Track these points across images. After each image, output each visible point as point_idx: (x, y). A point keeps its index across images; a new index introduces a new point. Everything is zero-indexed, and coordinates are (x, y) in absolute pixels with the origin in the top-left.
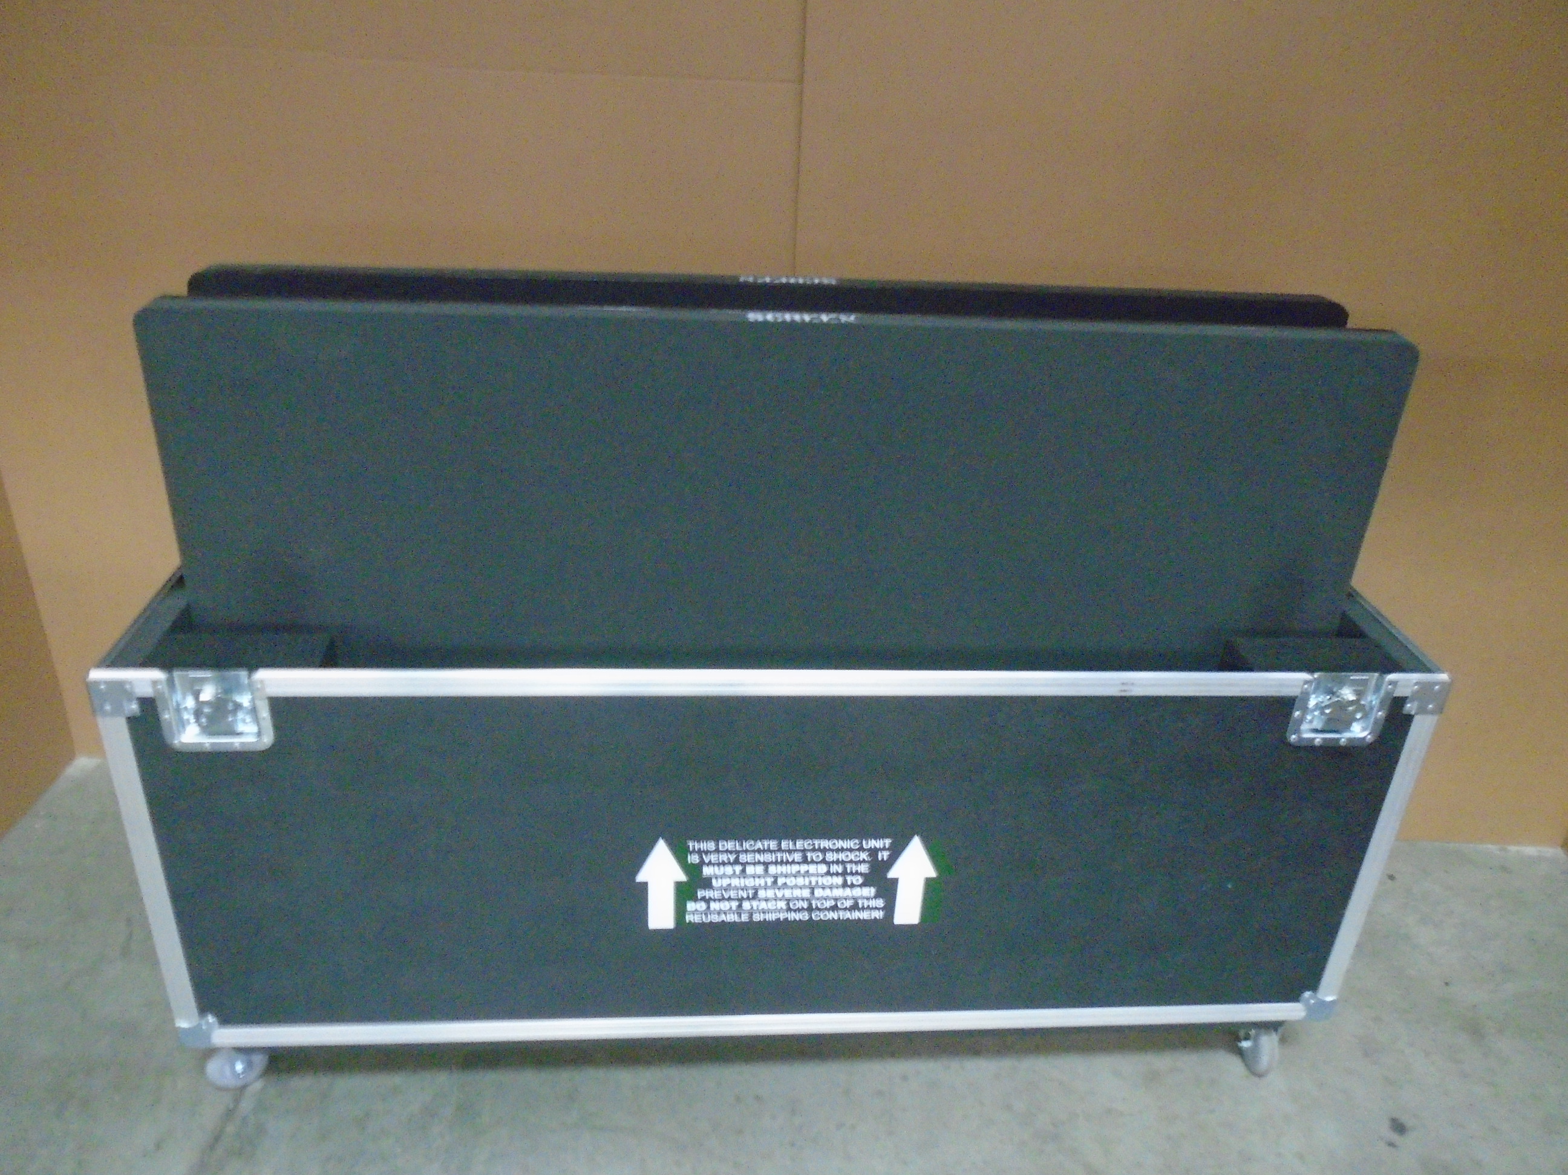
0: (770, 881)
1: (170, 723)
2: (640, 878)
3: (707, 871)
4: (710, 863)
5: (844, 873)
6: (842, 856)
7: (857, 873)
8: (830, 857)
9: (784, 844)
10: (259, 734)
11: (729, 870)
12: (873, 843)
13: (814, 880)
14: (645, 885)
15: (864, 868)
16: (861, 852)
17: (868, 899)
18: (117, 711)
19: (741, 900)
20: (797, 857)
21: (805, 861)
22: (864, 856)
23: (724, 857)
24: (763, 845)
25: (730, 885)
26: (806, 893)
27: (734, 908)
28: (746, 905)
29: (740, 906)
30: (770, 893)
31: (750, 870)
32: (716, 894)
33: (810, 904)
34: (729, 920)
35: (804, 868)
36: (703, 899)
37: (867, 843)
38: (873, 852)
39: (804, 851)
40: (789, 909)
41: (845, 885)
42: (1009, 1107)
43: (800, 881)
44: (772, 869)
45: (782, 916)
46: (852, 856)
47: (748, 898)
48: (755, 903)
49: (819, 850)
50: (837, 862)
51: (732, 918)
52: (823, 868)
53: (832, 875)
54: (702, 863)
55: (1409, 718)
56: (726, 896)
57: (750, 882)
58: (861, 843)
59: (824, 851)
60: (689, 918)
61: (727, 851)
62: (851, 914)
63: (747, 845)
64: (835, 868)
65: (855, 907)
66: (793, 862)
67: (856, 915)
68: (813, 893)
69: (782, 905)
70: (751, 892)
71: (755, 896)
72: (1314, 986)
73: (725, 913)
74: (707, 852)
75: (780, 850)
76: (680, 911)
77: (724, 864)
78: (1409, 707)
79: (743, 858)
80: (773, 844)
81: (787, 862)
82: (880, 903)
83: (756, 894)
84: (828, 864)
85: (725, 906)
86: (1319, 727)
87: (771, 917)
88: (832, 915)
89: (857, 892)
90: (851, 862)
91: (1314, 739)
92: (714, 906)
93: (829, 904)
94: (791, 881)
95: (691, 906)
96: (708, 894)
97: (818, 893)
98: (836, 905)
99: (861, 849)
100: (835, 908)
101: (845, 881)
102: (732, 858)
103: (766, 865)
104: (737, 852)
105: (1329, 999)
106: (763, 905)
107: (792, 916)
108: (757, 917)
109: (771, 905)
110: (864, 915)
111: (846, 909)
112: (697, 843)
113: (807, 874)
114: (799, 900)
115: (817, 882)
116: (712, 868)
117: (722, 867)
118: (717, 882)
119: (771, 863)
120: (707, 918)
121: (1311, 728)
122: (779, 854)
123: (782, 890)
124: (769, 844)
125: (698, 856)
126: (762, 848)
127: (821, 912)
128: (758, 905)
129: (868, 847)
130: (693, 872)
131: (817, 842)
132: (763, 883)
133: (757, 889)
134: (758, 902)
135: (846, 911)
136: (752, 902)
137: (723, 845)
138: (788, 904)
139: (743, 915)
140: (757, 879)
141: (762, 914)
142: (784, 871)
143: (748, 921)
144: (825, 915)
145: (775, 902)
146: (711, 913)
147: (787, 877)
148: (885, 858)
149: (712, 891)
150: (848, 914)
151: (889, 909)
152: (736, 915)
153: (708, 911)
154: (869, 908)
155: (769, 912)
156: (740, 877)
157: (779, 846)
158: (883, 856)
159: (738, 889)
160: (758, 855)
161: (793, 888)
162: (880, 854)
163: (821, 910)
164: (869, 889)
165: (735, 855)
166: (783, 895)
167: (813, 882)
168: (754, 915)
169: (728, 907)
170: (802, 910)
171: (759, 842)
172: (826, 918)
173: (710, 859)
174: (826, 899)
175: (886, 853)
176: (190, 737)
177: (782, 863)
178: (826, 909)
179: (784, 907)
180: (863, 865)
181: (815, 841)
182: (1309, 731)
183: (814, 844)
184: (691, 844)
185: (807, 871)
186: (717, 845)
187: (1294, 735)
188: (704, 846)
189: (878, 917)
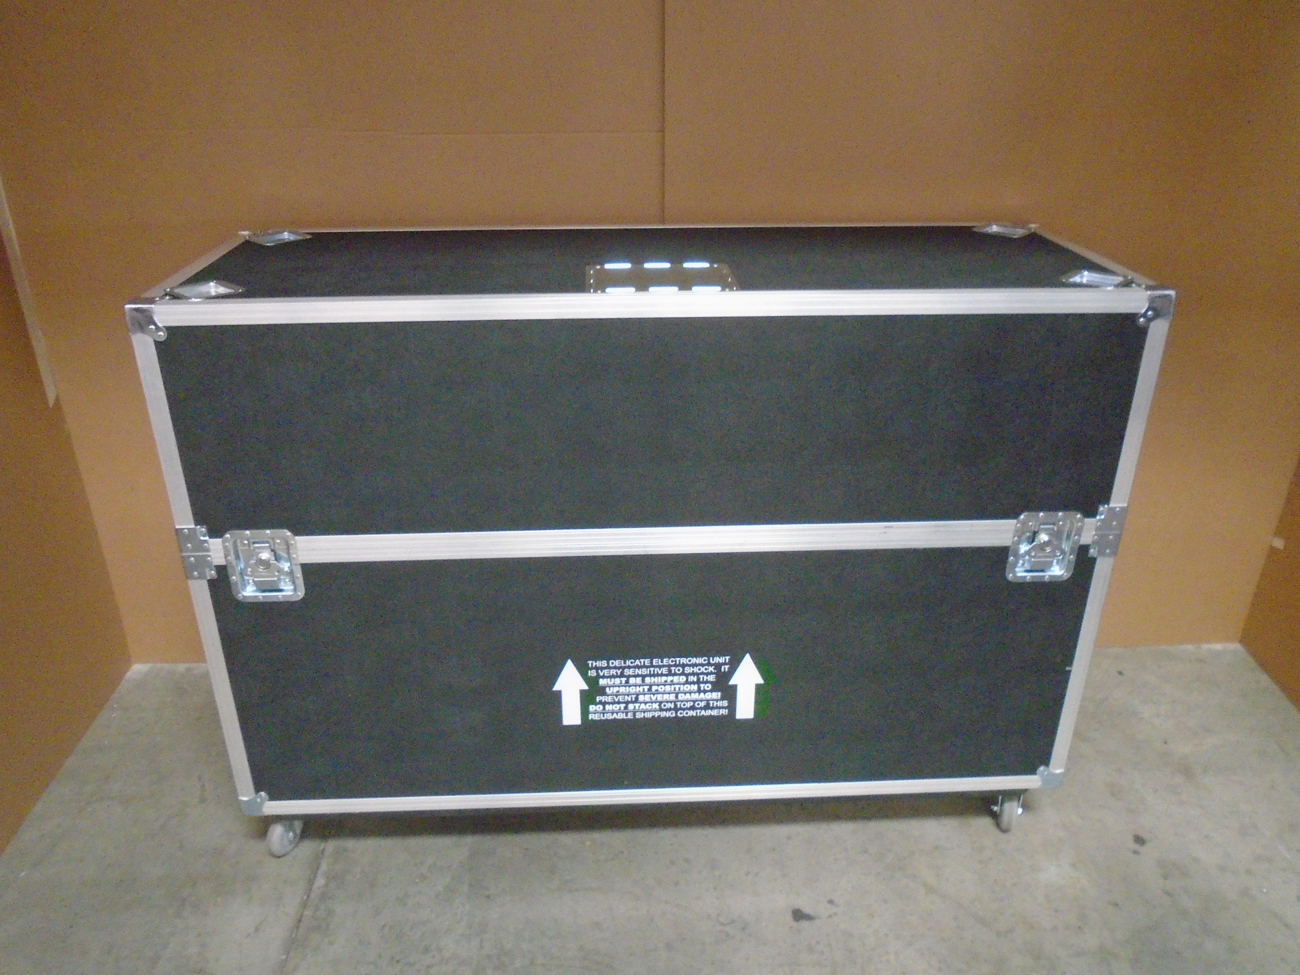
0: (646, 688)
1: (236, 583)
2: (556, 688)
3: (602, 682)
4: (604, 677)
5: (698, 682)
6: (696, 670)
7: (707, 682)
8: (688, 670)
9: (655, 661)
10: (295, 590)
11: (617, 681)
12: (718, 660)
13: (677, 687)
14: (559, 694)
15: (712, 678)
16: (710, 667)
17: (717, 701)
18: (202, 576)
19: (627, 703)
20: (665, 670)
21: (670, 674)
22: (711, 669)
23: (613, 672)
24: (640, 662)
25: (618, 692)
26: (672, 697)
27: (622, 708)
28: (631, 706)
29: (626, 708)
30: (647, 698)
31: (632, 681)
32: (609, 699)
33: (676, 705)
34: (619, 717)
35: (670, 678)
36: (600, 703)
37: (713, 660)
38: (718, 666)
39: (669, 666)
40: (661, 710)
41: (699, 691)
43: (668, 688)
44: (648, 680)
45: (656, 714)
46: (703, 669)
47: (632, 702)
48: (637, 705)
49: (680, 665)
50: (693, 674)
51: (621, 716)
52: (683, 679)
53: (691, 683)
54: (598, 677)
55: (1093, 560)
56: (617, 700)
57: (633, 690)
58: (709, 660)
59: (683, 666)
60: (591, 717)
61: (615, 668)
62: (705, 712)
63: (628, 663)
64: (691, 678)
65: (707, 707)
66: (662, 675)
67: (709, 713)
68: (677, 697)
69: (656, 706)
70: (634, 696)
71: (636, 700)
72: (1046, 762)
73: (617, 713)
74: (602, 669)
75: (652, 666)
76: (585, 712)
77: (613, 677)
78: (1092, 552)
79: (627, 672)
80: (647, 662)
81: (658, 675)
82: (725, 703)
83: (637, 699)
84: (687, 675)
85: (616, 707)
86: (1028, 568)
87: (649, 715)
88: (692, 713)
89: (709, 696)
90: (702, 673)
91: (1025, 577)
92: (608, 707)
93: (689, 705)
94: (661, 689)
95: (592, 708)
96: (603, 699)
97: (681, 697)
98: (694, 705)
99: (709, 664)
100: (693, 708)
101: (699, 688)
102: (619, 672)
103: (643, 677)
104: (623, 668)
105: (1058, 771)
106: (643, 706)
107: (664, 714)
108: (639, 716)
109: (647, 707)
110: (714, 713)
111: (701, 708)
112: (594, 662)
113: (672, 683)
114: (667, 702)
115: (679, 688)
116: (605, 680)
117: (613, 679)
118: (610, 690)
119: (646, 676)
120: (604, 716)
121: (1023, 569)
122: (652, 669)
123: (656, 695)
124: (644, 662)
125: (595, 671)
126: (640, 664)
127: (684, 711)
128: (639, 706)
129: (714, 662)
130: (593, 683)
131: (678, 659)
132: (642, 690)
133: (638, 695)
134: (639, 704)
135: (702, 710)
136: (635, 704)
137: (613, 663)
138: (660, 705)
139: (629, 714)
140: (638, 687)
141: (642, 713)
142: (656, 681)
143: (632, 717)
144: (687, 713)
145: (650, 704)
146: (607, 713)
147: (658, 685)
148: (726, 670)
149: (607, 697)
150: (703, 713)
151: (732, 707)
152: (624, 714)
153: (604, 711)
154: (717, 707)
155: (647, 711)
156: (625, 686)
157: (652, 663)
158: (725, 669)
159: (625, 695)
160: (637, 670)
161: (663, 694)
162: (723, 667)
163: (684, 709)
164: (717, 693)
165: (621, 670)
166: (656, 699)
167: (677, 689)
168: (637, 714)
169: (618, 708)
170: (670, 709)
171: (637, 660)
172: (688, 715)
173: (604, 673)
174: (687, 701)
175: (727, 667)
176: (249, 592)
177: (654, 675)
178: (687, 709)
179: (658, 707)
180: (712, 676)
181: (676, 659)
182: (1022, 572)
183: (676, 661)
184: (590, 662)
185: (672, 681)
186: (608, 663)
187: (1011, 575)
188: (599, 664)
189: (724, 714)
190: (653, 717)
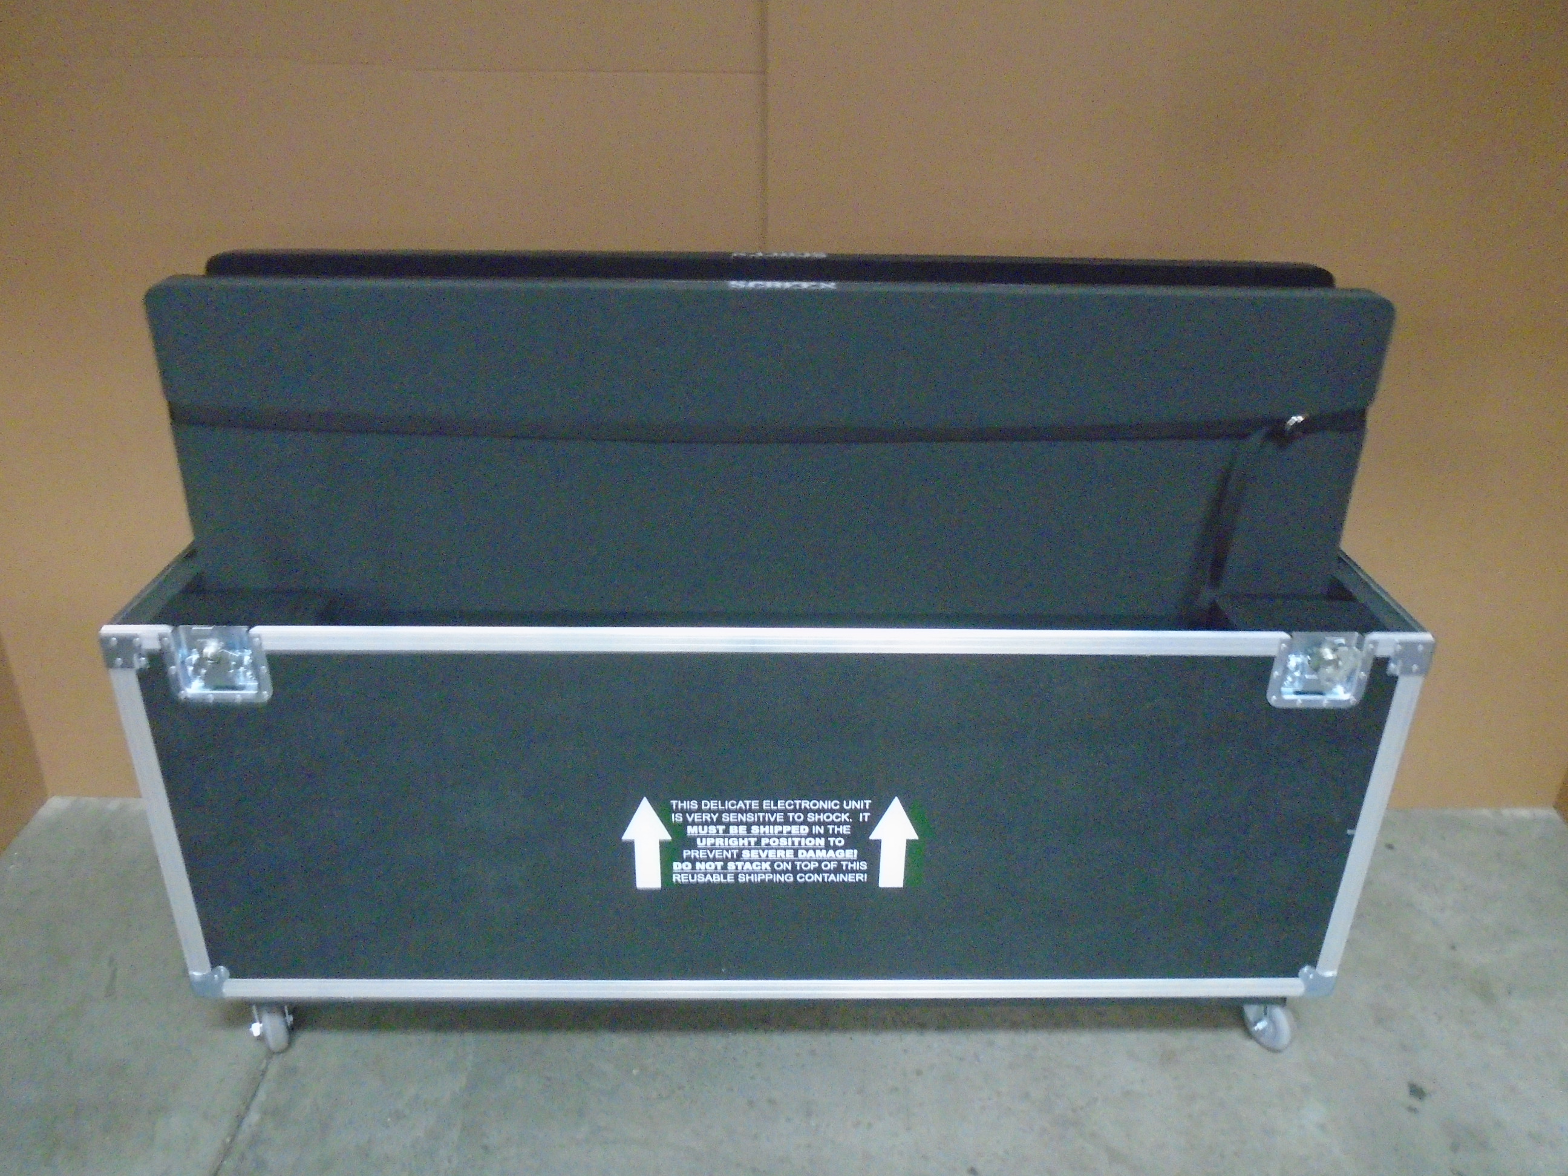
0: (753, 840)
1: (176, 675)
2: (627, 836)
3: (691, 830)
4: (693, 824)
5: (826, 835)
6: (823, 817)
7: (839, 835)
8: (812, 818)
9: (766, 804)
10: (259, 688)
11: (712, 829)
12: (853, 804)
13: (796, 840)
14: (630, 845)
15: (845, 830)
16: (843, 814)
17: (852, 862)
18: (127, 665)
19: (726, 861)
20: (779, 817)
21: (787, 822)
22: (844, 817)
23: (707, 817)
25: (713, 844)
26: (790, 854)
27: (719, 868)
28: (731, 866)
29: (725, 867)
30: (754, 854)
31: (733, 830)
32: (702, 854)
33: (794, 866)
34: (715, 880)
35: (786, 828)
36: (689, 859)
37: (847, 805)
38: (854, 813)
39: (785, 812)
40: (774, 871)
41: (827, 847)
42: (1027, 1095)
43: (783, 842)
44: (755, 829)
45: (767, 878)
46: (833, 817)
47: (733, 860)
48: (740, 864)
49: (800, 811)
50: (819, 823)
51: (717, 879)
52: (805, 830)
53: (815, 836)
54: (686, 823)
55: (1394, 680)
56: (711, 856)
57: (734, 843)
58: (842, 804)
59: (806, 812)
60: (676, 878)
61: (710, 811)
62: (836, 876)
63: (728, 805)
64: (817, 829)
65: (838, 870)
66: (775, 823)
67: (841, 877)
68: (796, 854)
69: (766, 866)
70: (735, 852)
71: (739, 858)
72: (1313, 961)
73: (712, 875)
74: (691, 812)
75: (761, 810)
76: (666, 871)
77: (706, 823)
78: (1393, 668)
79: (725, 818)
80: (755, 804)
81: (770, 823)
82: (864, 866)
83: (739, 855)
84: (810, 825)
85: (710, 866)
86: (1299, 689)
87: (757, 879)
88: (816, 877)
89: (840, 854)
90: (833, 823)
91: (1294, 701)
92: (699, 866)
93: (813, 865)
94: (775, 842)
95: (677, 866)
96: (693, 853)
97: (802, 854)
98: (819, 866)
99: (842, 810)
100: (818, 871)
101: (827, 843)
102: (715, 818)
103: (749, 825)
104: (721, 812)
105: (1329, 974)
106: (748, 866)
107: (777, 878)
108: (742, 879)
109: (755, 866)
110: (849, 878)
111: (830, 872)
112: (679, 802)
113: (789, 835)
114: (783, 861)
115: (800, 843)
116: (695, 827)
117: (706, 827)
118: (701, 842)
119: (754, 823)
120: (693, 878)
121: (1291, 690)
122: (761, 815)
123: (766, 851)
124: (750, 805)
125: (681, 815)
126: (744, 807)
127: (805, 874)
128: (743, 867)
129: (849, 807)
130: (678, 831)
131: (798, 802)
132: (746, 844)
133: (741, 850)
134: (743, 863)
135: (830, 874)
136: (737, 863)
137: (706, 805)
138: (772, 866)
139: (728, 875)
140: (741, 839)
141: (747, 875)
142: (767, 832)
143: (733, 881)
144: (810, 878)
145: (759, 863)
146: (697, 874)
147: (770, 838)
148: (866, 820)
149: (697, 851)
150: (832, 877)
151: (873, 871)
152: (722, 875)
153: (694, 871)
154: (853, 871)
155: (754, 873)
156: (724, 837)
157: (761, 805)
158: (864, 817)
159: (723, 849)
160: (740, 815)
161: (776, 849)
162: (861, 815)
163: (805, 873)
164: (852, 851)
165: (717, 815)
166: (767, 856)
167: (796, 844)
168: (740, 876)
169: (713, 867)
170: (786, 872)
171: (741, 802)
172: (812, 880)
173: (694, 818)
174: (810, 861)
175: (867, 815)
176: (195, 689)
177: (764, 824)
178: (810, 871)
179: (769, 868)
180: (845, 827)
181: (795, 801)
182: (1289, 694)
183: (795, 805)
184: (674, 802)
185: (790, 832)
186: (700, 804)
187: (1274, 697)
188: (685, 805)
189: (862, 880)
190: (763, 881)
